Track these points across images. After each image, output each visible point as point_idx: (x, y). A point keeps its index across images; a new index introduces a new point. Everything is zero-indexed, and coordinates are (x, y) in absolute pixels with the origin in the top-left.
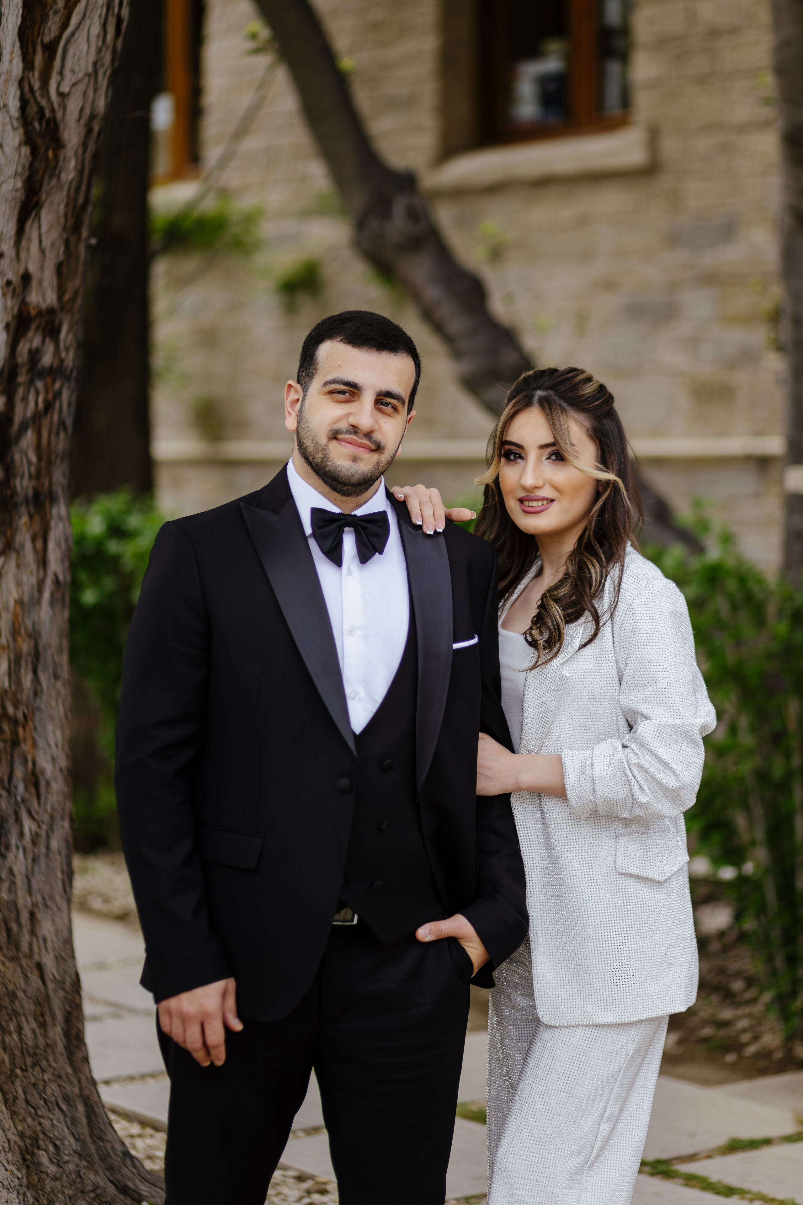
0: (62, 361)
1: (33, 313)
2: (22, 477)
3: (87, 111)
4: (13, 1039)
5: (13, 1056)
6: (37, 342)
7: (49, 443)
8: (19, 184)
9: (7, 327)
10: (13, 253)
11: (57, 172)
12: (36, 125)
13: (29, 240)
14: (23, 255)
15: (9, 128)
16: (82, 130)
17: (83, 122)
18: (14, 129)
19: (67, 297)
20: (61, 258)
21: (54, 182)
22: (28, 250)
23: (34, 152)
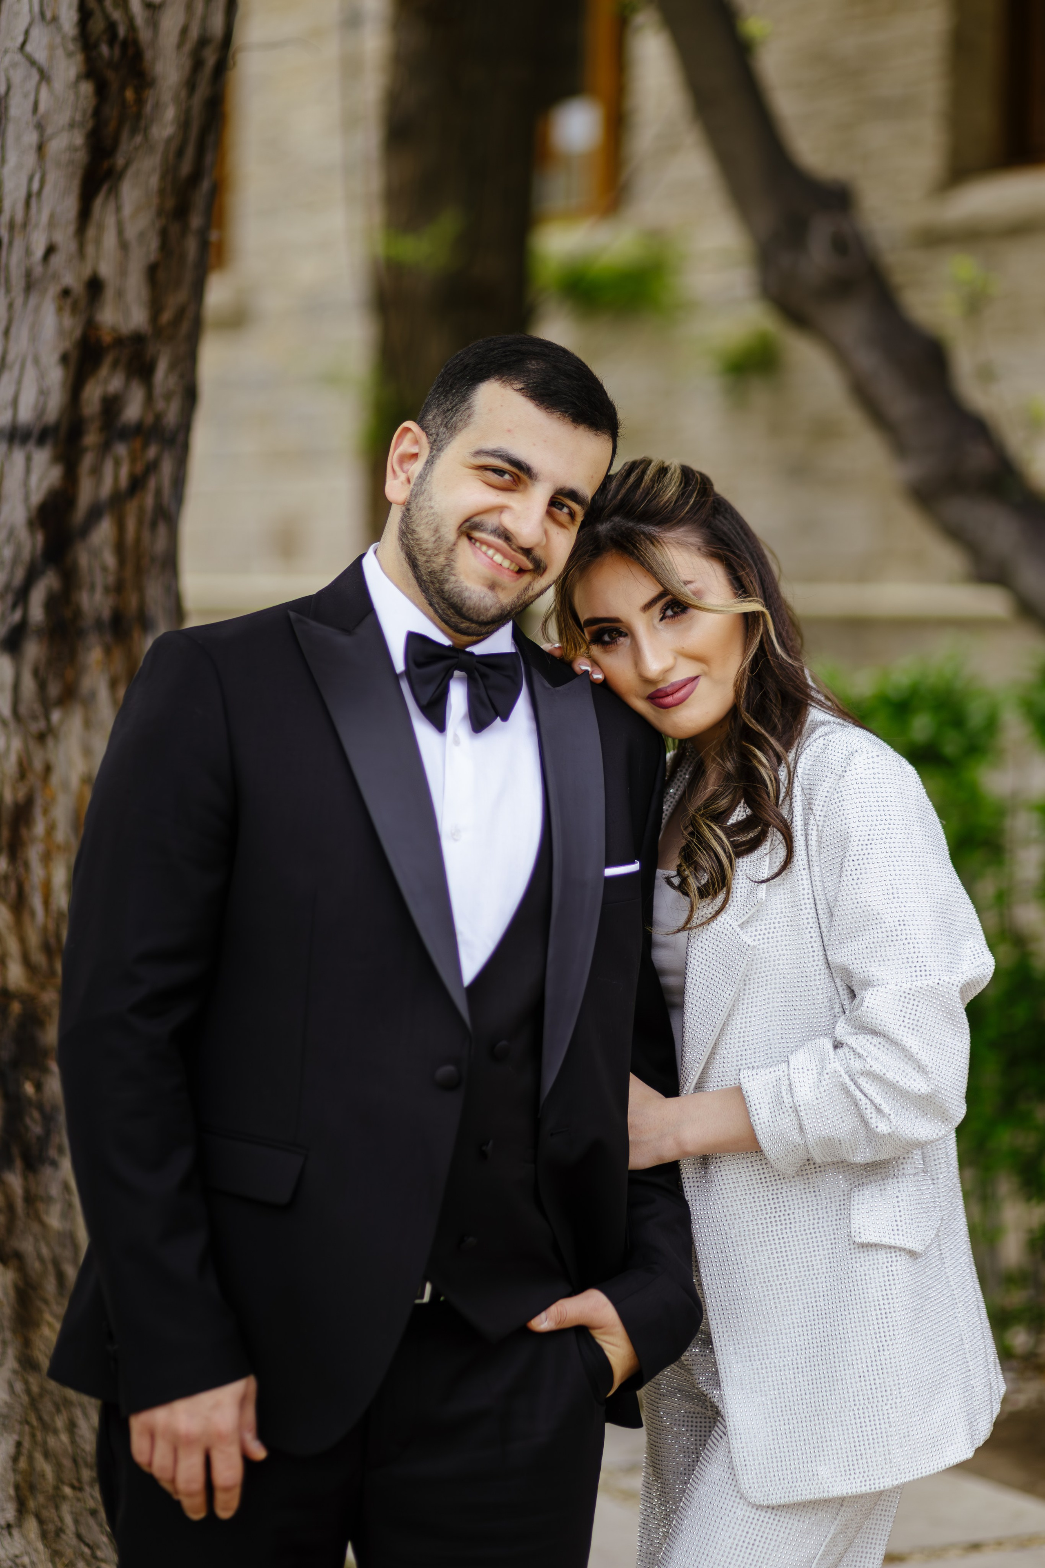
0: (158, 417)
1: (107, 338)
2: (92, 588)
3: (194, 33)
4: (60, 1440)
5: (59, 1467)
6: (116, 384)
7: (138, 540)
8: (79, 139)
9: (64, 359)
10: (73, 246)
11: (142, 124)
12: (105, 49)
13: (101, 228)
14: (90, 249)
15: (60, 52)
16: (187, 63)
17: (188, 46)
18: (70, 55)
19: (166, 316)
20: (153, 257)
21: (138, 139)
22: (98, 242)
23: (101, 90)
